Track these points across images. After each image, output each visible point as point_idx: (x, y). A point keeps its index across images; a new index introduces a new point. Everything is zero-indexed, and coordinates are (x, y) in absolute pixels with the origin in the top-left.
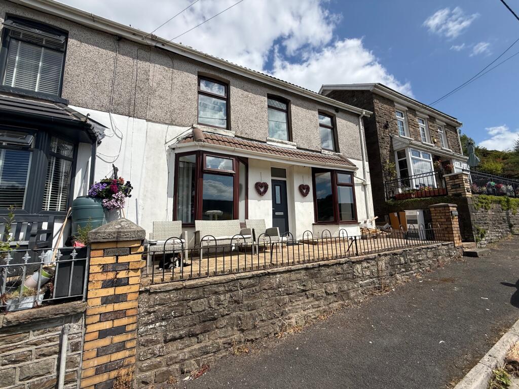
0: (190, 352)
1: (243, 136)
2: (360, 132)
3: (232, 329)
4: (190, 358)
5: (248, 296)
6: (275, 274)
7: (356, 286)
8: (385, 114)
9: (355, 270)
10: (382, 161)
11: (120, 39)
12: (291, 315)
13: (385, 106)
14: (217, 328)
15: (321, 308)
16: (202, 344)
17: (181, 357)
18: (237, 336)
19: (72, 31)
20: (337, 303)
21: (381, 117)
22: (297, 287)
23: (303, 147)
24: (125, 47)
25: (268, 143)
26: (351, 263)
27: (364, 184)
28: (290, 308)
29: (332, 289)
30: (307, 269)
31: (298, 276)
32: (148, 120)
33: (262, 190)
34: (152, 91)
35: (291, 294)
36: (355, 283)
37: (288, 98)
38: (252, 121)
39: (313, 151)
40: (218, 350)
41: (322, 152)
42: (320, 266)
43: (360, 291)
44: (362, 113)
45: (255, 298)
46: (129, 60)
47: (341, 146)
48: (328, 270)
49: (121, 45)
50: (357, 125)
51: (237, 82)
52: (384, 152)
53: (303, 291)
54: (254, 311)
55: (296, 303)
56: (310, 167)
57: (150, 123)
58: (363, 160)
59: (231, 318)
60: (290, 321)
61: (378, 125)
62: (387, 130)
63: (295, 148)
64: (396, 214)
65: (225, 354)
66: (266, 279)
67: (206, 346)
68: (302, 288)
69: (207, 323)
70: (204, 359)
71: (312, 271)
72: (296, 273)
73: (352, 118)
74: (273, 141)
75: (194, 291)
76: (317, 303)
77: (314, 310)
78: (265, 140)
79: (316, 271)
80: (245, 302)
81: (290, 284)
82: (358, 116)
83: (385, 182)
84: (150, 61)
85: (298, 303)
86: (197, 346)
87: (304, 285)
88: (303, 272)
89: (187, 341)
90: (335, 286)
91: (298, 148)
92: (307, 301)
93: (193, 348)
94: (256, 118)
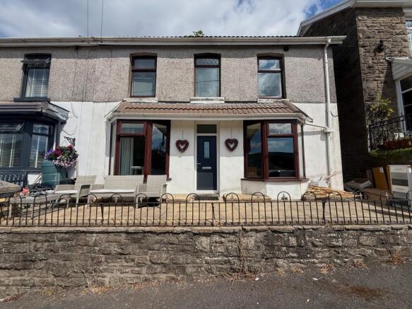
0: (14, 281)
1: (166, 100)
2: (324, 67)
3: (47, 272)
4: (13, 285)
5: (64, 248)
6: (92, 233)
7: (198, 261)
8: (379, 32)
9: (197, 243)
10: (365, 98)
11: (77, 48)
12: (105, 274)
13: (381, 20)
14: (35, 268)
15: (142, 276)
16: (23, 278)
17: (6, 282)
18: (51, 279)
19: (53, 53)
20: (165, 275)
21: (369, 38)
22: (115, 249)
23: (233, 100)
24: (81, 52)
25: (192, 102)
26: (191, 234)
27: (325, 131)
28: (105, 267)
29: (159, 259)
30: (127, 233)
31: (118, 238)
32: (94, 102)
33: (182, 147)
34: (97, 79)
35: (107, 254)
36: (197, 258)
37: (218, 53)
38: (176, 84)
39: (247, 102)
40: (34, 286)
41: (258, 102)
42: (144, 232)
43: (203, 269)
44: (327, 42)
45: (69, 250)
46: (83, 61)
47: (288, 91)
48: (157, 238)
49: (79, 52)
50: (319, 59)
51: (163, 52)
52: (373, 85)
53: (121, 254)
54: (69, 262)
55: (112, 264)
56: (241, 121)
57: (95, 103)
58: (326, 101)
59: (47, 263)
60: (103, 279)
61: (362, 50)
62: (383, 53)
63: (223, 102)
64: (382, 170)
65: (38, 290)
66: (82, 236)
67: (25, 280)
68: (119, 251)
69: (28, 263)
70: (22, 289)
71: (135, 236)
72: (115, 235)
73: (313, 52)
74: (197, 100)
75: (19, 236)
76: (137, 269)
77: (133, 275)
78: (188, 100)
79: (139, 236)
80: (61, 253)
81: (107, 245)
82: (322, 46)
83: (370, 126)
84: (96, 57)
85: (115, 264)
86: (19, 278)
87: (122, 249)
88: (124, 235)
89: (13, 272)
90: (164, 256)
91: (226, 102)
92: (125, 264)
93: (16, 278)
94: (181, 81)
